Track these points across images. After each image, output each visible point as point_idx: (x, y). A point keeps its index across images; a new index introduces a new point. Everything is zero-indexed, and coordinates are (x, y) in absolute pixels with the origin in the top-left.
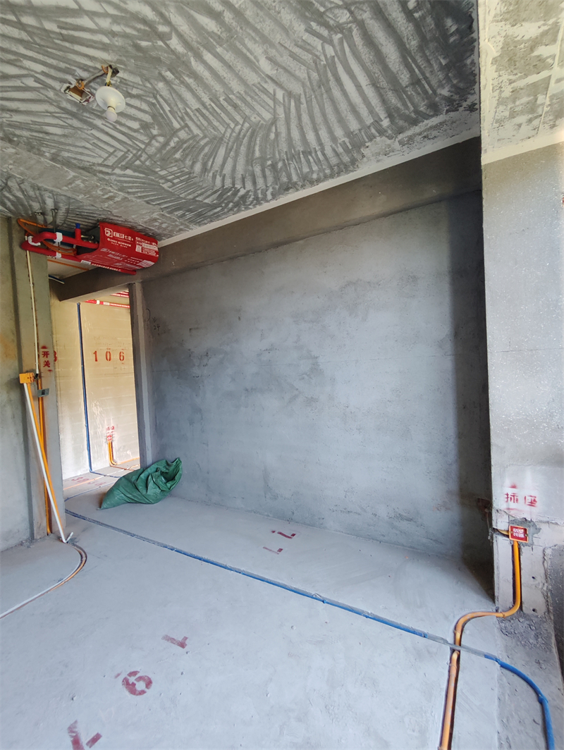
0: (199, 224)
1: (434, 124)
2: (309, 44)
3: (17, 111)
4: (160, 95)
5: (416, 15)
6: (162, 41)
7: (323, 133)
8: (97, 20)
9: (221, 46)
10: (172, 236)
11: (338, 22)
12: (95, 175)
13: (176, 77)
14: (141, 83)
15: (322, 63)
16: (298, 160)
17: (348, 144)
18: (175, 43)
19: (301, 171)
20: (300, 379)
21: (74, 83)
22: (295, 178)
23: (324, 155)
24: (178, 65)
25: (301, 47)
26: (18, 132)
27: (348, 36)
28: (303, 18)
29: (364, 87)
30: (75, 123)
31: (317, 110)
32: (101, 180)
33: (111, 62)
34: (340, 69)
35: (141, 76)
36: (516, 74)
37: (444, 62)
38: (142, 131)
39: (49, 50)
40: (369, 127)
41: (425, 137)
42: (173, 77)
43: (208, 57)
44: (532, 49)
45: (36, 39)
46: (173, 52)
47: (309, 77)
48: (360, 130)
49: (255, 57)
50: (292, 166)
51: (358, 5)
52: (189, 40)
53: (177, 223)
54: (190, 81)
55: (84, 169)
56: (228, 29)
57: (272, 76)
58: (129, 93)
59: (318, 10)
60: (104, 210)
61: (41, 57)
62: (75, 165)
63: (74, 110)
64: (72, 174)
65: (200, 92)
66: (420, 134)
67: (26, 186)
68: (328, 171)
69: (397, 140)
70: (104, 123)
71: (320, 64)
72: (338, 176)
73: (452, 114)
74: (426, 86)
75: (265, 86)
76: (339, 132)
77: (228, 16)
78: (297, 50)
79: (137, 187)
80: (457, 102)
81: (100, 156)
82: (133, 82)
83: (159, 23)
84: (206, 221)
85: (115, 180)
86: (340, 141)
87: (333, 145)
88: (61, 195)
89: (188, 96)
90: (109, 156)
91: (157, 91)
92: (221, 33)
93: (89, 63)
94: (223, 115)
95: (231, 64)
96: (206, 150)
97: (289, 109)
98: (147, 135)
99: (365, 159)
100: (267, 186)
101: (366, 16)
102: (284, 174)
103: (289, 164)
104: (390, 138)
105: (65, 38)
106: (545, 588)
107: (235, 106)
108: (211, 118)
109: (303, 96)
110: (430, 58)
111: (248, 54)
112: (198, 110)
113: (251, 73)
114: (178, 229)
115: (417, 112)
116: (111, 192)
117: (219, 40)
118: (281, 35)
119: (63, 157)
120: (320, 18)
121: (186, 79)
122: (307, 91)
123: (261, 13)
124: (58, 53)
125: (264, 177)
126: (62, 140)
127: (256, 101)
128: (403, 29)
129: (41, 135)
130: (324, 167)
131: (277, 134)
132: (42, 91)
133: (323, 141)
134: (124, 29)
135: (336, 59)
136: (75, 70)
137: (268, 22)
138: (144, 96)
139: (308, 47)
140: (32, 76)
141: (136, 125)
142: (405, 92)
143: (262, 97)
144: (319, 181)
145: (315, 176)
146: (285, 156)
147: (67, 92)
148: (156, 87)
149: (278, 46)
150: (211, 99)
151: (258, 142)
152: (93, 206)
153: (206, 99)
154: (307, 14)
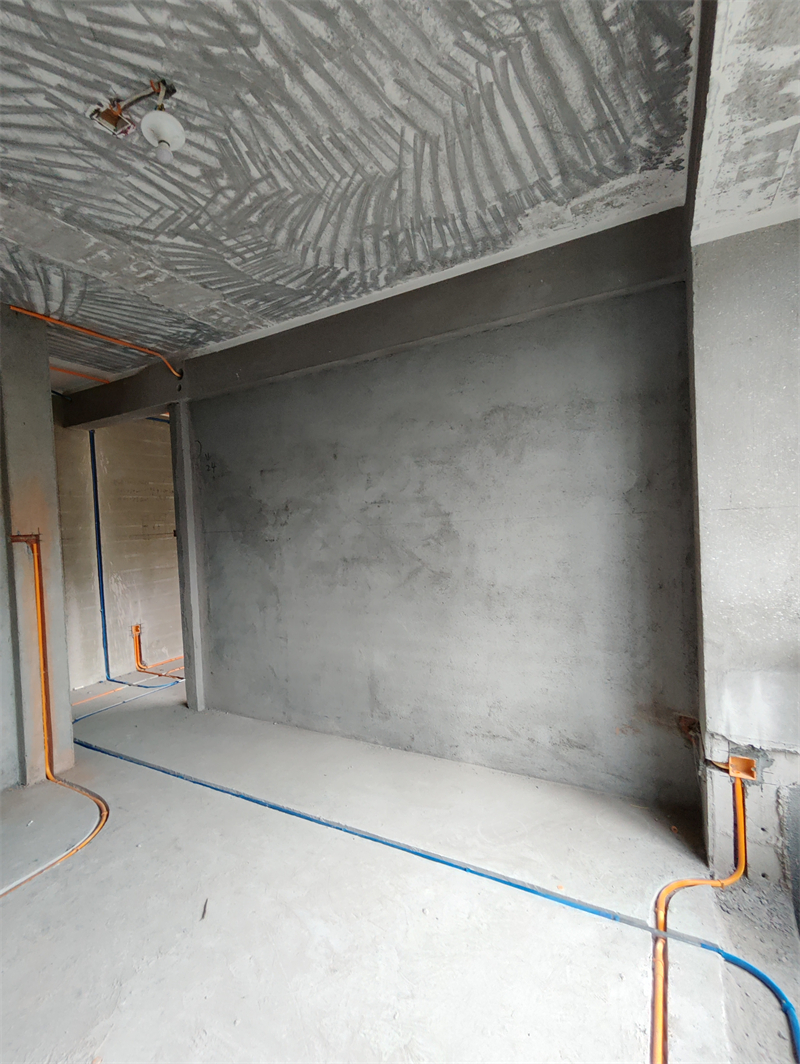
0: (277, 318)
1: (622, 186)
2: (458, 64)
3: (16, 143)
4: (236, 130)
5: (613, 29)
6: (244, 48)
7: (467, 194)
8: (148, 11)
9: (331, 59)
10: (235, 336)
11: (502, 33)
12: (129, 243)
13: (261, 104)
14: (207, 109)
15: (474, 92)
16: (427, 231)
17: (501, 211)
18: (262, 52)
19: (431, 247)
20: (424, 546)
21: (106, 104)
22: (421, 256)
23: (465, 224)
24: (265, 85)
25: (446, 68)
26: (15, 175)
27: (515, 56)
28: (454, 25)
29: (531, 130)
30: (104, 164)
31: (460, 160)
32: (136, 250)
33: (166, 75)
34: (499, 102)
35: (209, 98)
36: (754, 119)
37: (644, 99)
38: (203, 180)
39: (73, 53)
40: (531, 188)
41: (608, 204)
42: (256, 102)
43: (310, 75)
44: (781, 84)
45: (53, 35)
46: (260, 66)
47: (454, 112)
48: (519, 191)
49: (379, 79)
50: (418, 239)
51: (532, 10)
52: (285, 48)
53: (245, 317)
54: (280, 109)
55: (112, 233)
56: (344, 35)
57: (400, 108)
58: (188, 123)
59: (476, 14)
60: (138, 295)
61: (58, 63)
62: (98, 227)
63: (104, 144)
64: (93, 240)
65: (295, 126)
66: (602, 199)
67: (21, 256)
68: (468, 248)
69: (569, 207)
70: (148, 166)
71: (471, 93)
72: (482, 256)
73: (648, 173)
74: (617, 131)
75: (390, 122)
76: (489, 193)
77: (345, 16)
78: (440, 72)
79: (190, 263)
80: (657, 157)
81: (139, 216)
82: (196, 108)
83: (242, 21)
84: (287, 315)
85: (159, 252)
86: (489, 206)
87: (480, 211)
88: (73, 271)
89: (276, 132)
90: (151, 216)
91: (231, 122)
92: (333, 40)
93: (132, 76)
94: (325, 161)
95: (343, 87)
96: (297, 212)
97: (422, 156)
98: (210, 186)
99: (522, 233)
100: (379, 267)
101: (543, 26)
102: (406, 249)
103: (414, 236)
104: (559, 203)
105: (97, 37)
106: (779, 844)
107: (344, 150)
108: (307, 164)
109: (443, 139)
110: (627, 91)
111: (369, 74)
112: (289, 153)
113: (372, 102)
114: (245, 325)
115: (601, 168)
116: (150, 269)
117: (330, 52)
118: (419, 49)
119: (82, 215)
120: (478, 27)
121: (276, 106)
122: (449, 132)
123: (393, 15)
124: (85, 58)
125: (378, 253)
126: (82, 189)
127: (374, 142)
128: (593, 48)
129: (50, 181)
130: (463, 242)
131: (401, 192)
132: (56, 115)
133: (465, 205)
134: (189, 27)
135: (495, 87)
136: (109, 86)
137: (402, 27)
138: (209, 128)
139: (456, 68)
140: (45, 92)
141: (194, 171)
142: (587, 140)
143: (384, 137)
144: (454, 261)
145: (449, 254)
146: (409, 224)
147: (94, 117)
148: (229, 116)
149: (414, 64)
150: (308, 137)
151: (372, 203)
152: (122, 288)
153: (302, 137)
154: (459, 19)
